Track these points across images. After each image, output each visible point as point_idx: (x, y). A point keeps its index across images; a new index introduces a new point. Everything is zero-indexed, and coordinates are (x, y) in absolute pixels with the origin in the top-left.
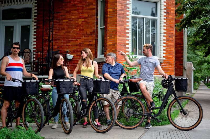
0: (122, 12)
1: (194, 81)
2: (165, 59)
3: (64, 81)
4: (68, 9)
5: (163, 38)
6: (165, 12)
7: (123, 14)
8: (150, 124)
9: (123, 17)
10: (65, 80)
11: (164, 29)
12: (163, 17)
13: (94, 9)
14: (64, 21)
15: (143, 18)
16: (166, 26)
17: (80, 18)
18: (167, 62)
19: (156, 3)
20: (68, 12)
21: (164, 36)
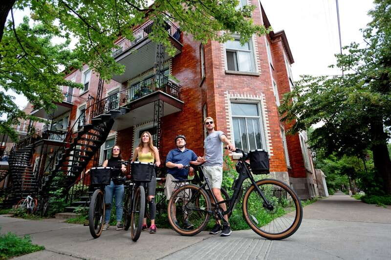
0: (221, 114)
1: (327, 187)
2: (272, 155)
3: (96, 169)
4: (181, 121)
5: (267, 135)
6: (266, 111)
7: (222, 115)
8: (229, 228)
9: (223, 118)
10: (98, 168)
11: (268, 127)
12: (265, 116)
13: (201, 117)
14: (178, 131)
15: (245, 118)
16: (269, 123)
17: (190, 127)
18: (276, 158)
19: (257, 104)
20: (181, 124)
21: (268, 133)
